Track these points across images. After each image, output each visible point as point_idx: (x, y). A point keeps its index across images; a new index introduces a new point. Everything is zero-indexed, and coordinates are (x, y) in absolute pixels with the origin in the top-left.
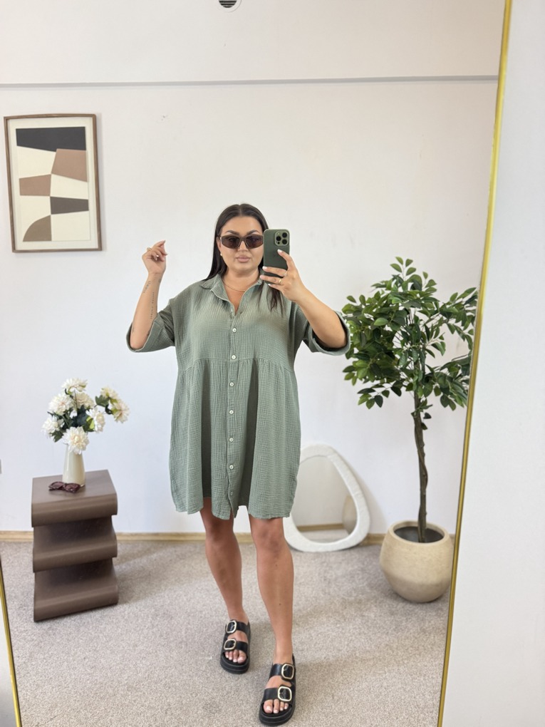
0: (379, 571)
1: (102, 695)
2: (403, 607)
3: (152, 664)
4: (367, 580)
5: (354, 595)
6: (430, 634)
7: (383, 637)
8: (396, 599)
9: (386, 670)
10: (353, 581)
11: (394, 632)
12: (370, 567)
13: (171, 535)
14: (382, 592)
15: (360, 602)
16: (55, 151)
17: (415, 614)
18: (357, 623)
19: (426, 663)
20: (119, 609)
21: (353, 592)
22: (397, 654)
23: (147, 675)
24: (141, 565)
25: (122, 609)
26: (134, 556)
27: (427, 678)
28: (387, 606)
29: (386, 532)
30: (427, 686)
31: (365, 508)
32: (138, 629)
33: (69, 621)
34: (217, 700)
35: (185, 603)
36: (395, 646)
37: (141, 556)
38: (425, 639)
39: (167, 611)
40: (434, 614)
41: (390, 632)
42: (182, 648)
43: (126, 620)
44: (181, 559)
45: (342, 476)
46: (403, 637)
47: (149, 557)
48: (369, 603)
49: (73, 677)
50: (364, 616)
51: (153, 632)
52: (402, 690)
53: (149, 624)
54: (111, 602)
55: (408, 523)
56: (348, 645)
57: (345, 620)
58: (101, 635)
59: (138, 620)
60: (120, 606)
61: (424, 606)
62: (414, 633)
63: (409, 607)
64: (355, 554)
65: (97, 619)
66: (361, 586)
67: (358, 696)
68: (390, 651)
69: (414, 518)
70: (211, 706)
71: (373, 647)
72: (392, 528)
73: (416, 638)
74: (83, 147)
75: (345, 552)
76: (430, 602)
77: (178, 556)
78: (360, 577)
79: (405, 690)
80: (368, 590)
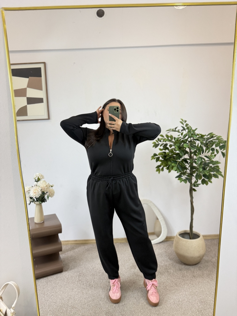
0: (173, 252)
1: (61, 311)
2: (184, 267)
3: (81, 297)
4: (168, 256)
5: (163, 263)
6: (197, 277)
7: (178, 280)
8: (181, 264)
9: (180, 294)
10: (162, 257)
11: (182, 278)
12: (169, 250)
13: (82, 241)
14: (175, 261)
15: (166, 266)
16: (28, 78)
17: (190, 269)
18: (166, 274)
19: (197, 290)
20: (64, 274)
21: (163, 261)
22: (184, 287)
23: (79, 301)
24: (71, 254)
25: (65, 274)
26: (67, 251)
27: (198, 296)
28: (178, 267)
29: (175, 235)
30: (198, 300)
31: (165, 225)
32: (73, 282)
33: (43, 280)
34: (111, 311)
35: (92, 270)
36: (183, 284)
37: (70, 250)
38: (195, 280)
39: (85, 273)
40: (198, 269)
41: (180, 278)
42: (93, 289)
43: (67, 278)
44: (87, 251)
45: (155, 212)
46: (186, 280)
47: (74, 250)
48: (170, 266)
49: (48, 304)
50: (169, 271)
51: (79, 283)
52: (188, 302)
53: (78, 280)
54: (60, 271)
55: (185, 231)
56: (163, 284)
57: (161, 274)
58: (57, 285)
59: (72, 278)
60: (64, 272)
61: (193, 266)
62: (190, 277)
63: (187, 267)
64: (162, 245)
65: (54, 279)
66: (165, 259)
67: (170, 306)
68: (181, 286)
69: (188, 229)
70: (108, 313)
71: (174, 284)
72: (178, 234)
73: (191, 280)
74: (40, 76)
75: (157, 244)
76: (196, 264)
77: (86, 250)
78: (165, 255)
79: (189, 302)
80: (169, 260)
